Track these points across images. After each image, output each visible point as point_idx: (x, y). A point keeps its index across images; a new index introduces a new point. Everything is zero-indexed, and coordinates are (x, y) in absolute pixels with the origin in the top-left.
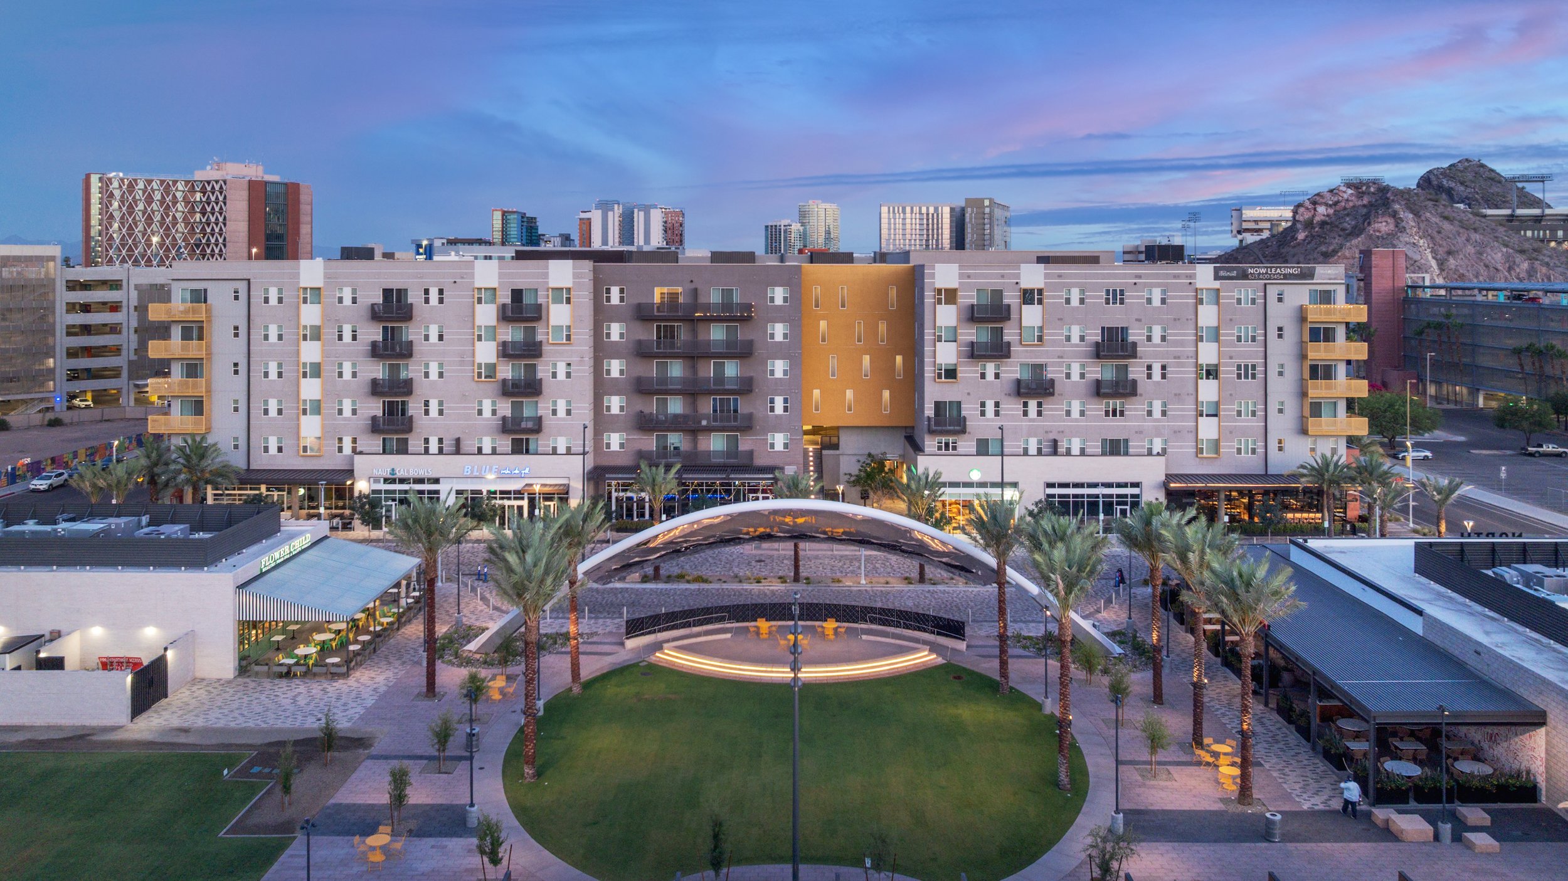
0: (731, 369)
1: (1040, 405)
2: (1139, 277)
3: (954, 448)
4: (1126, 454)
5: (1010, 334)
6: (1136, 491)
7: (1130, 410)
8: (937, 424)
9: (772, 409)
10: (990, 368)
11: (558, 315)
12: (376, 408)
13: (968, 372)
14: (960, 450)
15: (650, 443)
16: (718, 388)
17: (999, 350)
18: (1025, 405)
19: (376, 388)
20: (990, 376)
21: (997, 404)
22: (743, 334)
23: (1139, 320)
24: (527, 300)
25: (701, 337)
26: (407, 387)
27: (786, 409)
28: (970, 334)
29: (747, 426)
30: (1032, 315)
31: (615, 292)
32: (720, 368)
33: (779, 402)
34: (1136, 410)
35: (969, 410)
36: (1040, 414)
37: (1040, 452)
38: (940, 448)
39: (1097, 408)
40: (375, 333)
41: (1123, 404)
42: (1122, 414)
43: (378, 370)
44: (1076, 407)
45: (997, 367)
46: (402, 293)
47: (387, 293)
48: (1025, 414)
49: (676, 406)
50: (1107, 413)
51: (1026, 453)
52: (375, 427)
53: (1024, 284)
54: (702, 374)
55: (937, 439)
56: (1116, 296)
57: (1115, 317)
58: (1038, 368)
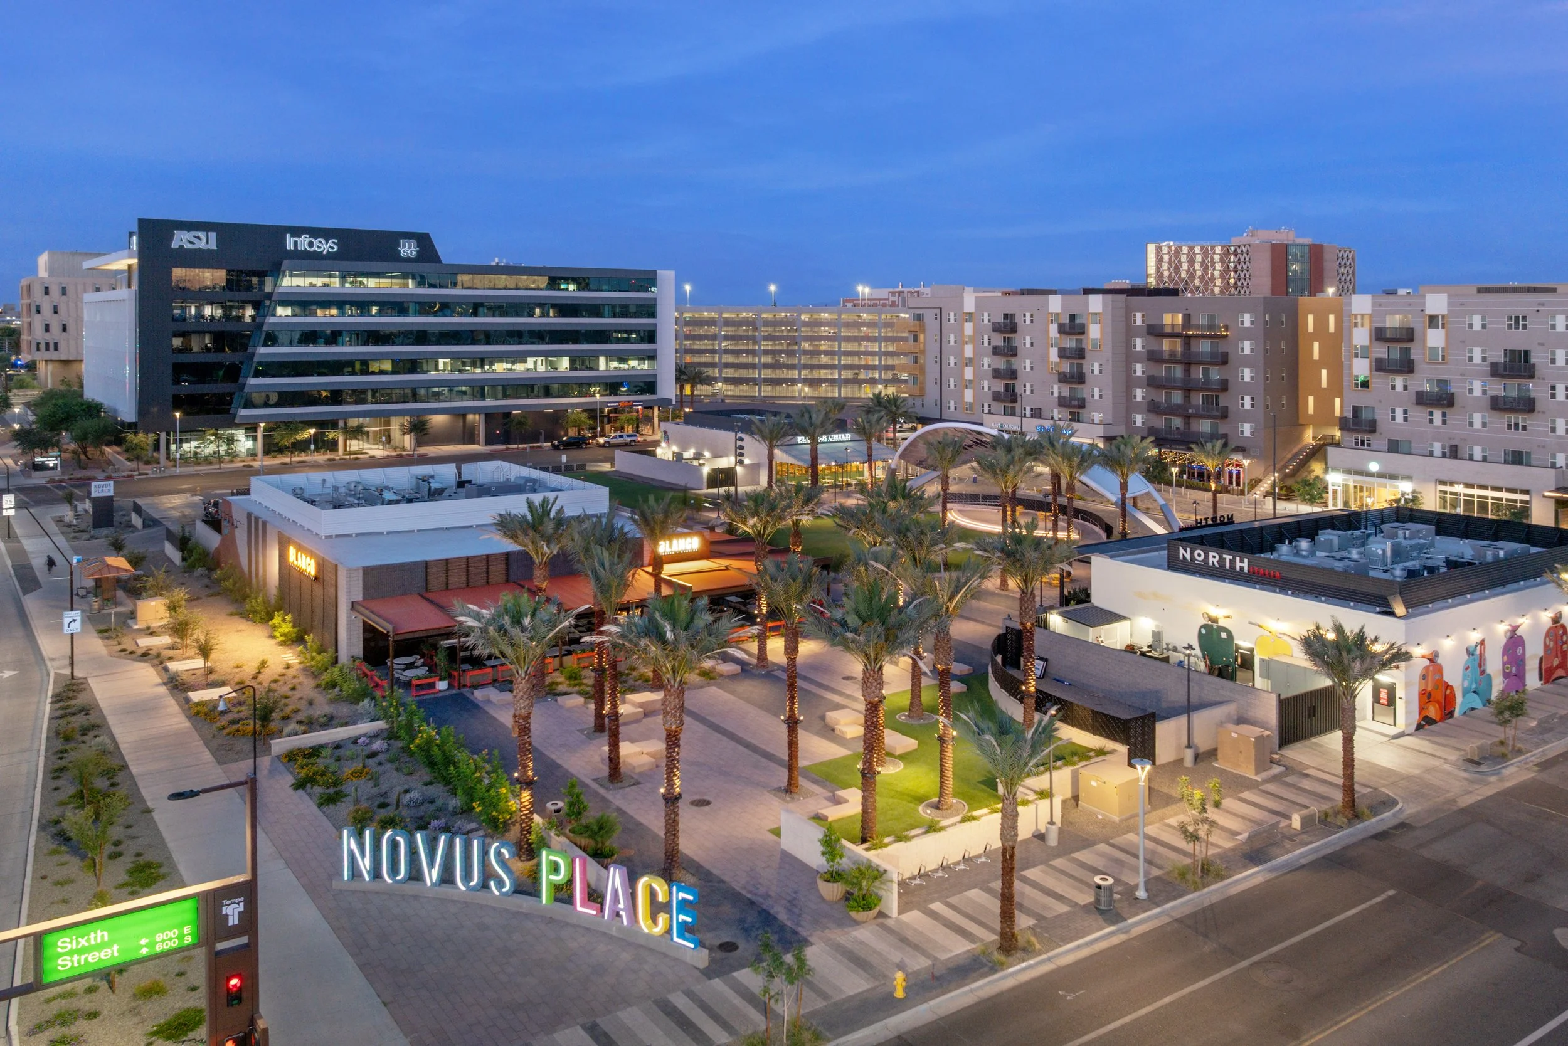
0: (1215, 374)
1: (1444, 415)
2: (1542, 304)
3: (1369, 445)
4: (1529, 465)
5: (1415, 354)
6: (1526, 497)
7: (1532, 425)
8: (1355, 424)
9: (1243, 405)
10: (1399, 382)
11: (1094, 331)
12: (999, 386)
13: (1380, 382)
14: (1373, 447)
15: (1159, 422)
16: (1205, 386)
17: (1407, 367)
18: (1431, 414)
19: (997, 374)
20: (1399, 387)
21: (1405, 412)
22: (1222, 348)
23: (1542, 344)
24: (1078, 321)
25: (1193, 349)
26: (1013, 374)
27: (1252, 405)
28: (1381, 351)
29: (1224, 415)
30: (1435, 338)
31: (1139, 316)
32: (1206, 372)
33: (1247, 399)
34: (1538, 426)
35: (1381, 416)
36: (1444, 422)
37: (1444, 455)
38: (1357, 444)
39: (1500, 421)
40: (998, 340)
41: (1524, 420)
42: (1524, 428)
43: (1001, 363)
44: (1478, 420)
45: (1405, 380)
46: (1012, 316)
47: (1006, 315)
48: (1431, 421)
49: (1177, 398)
50: (1509, 427)
51: (1431, 454)
52: (996, 397)
53: (1429, 311)
54: (1193, 375)
55: (1355, 435)
56: (1518, 322)
57: (1518, 341)
58: (1442, 383)
